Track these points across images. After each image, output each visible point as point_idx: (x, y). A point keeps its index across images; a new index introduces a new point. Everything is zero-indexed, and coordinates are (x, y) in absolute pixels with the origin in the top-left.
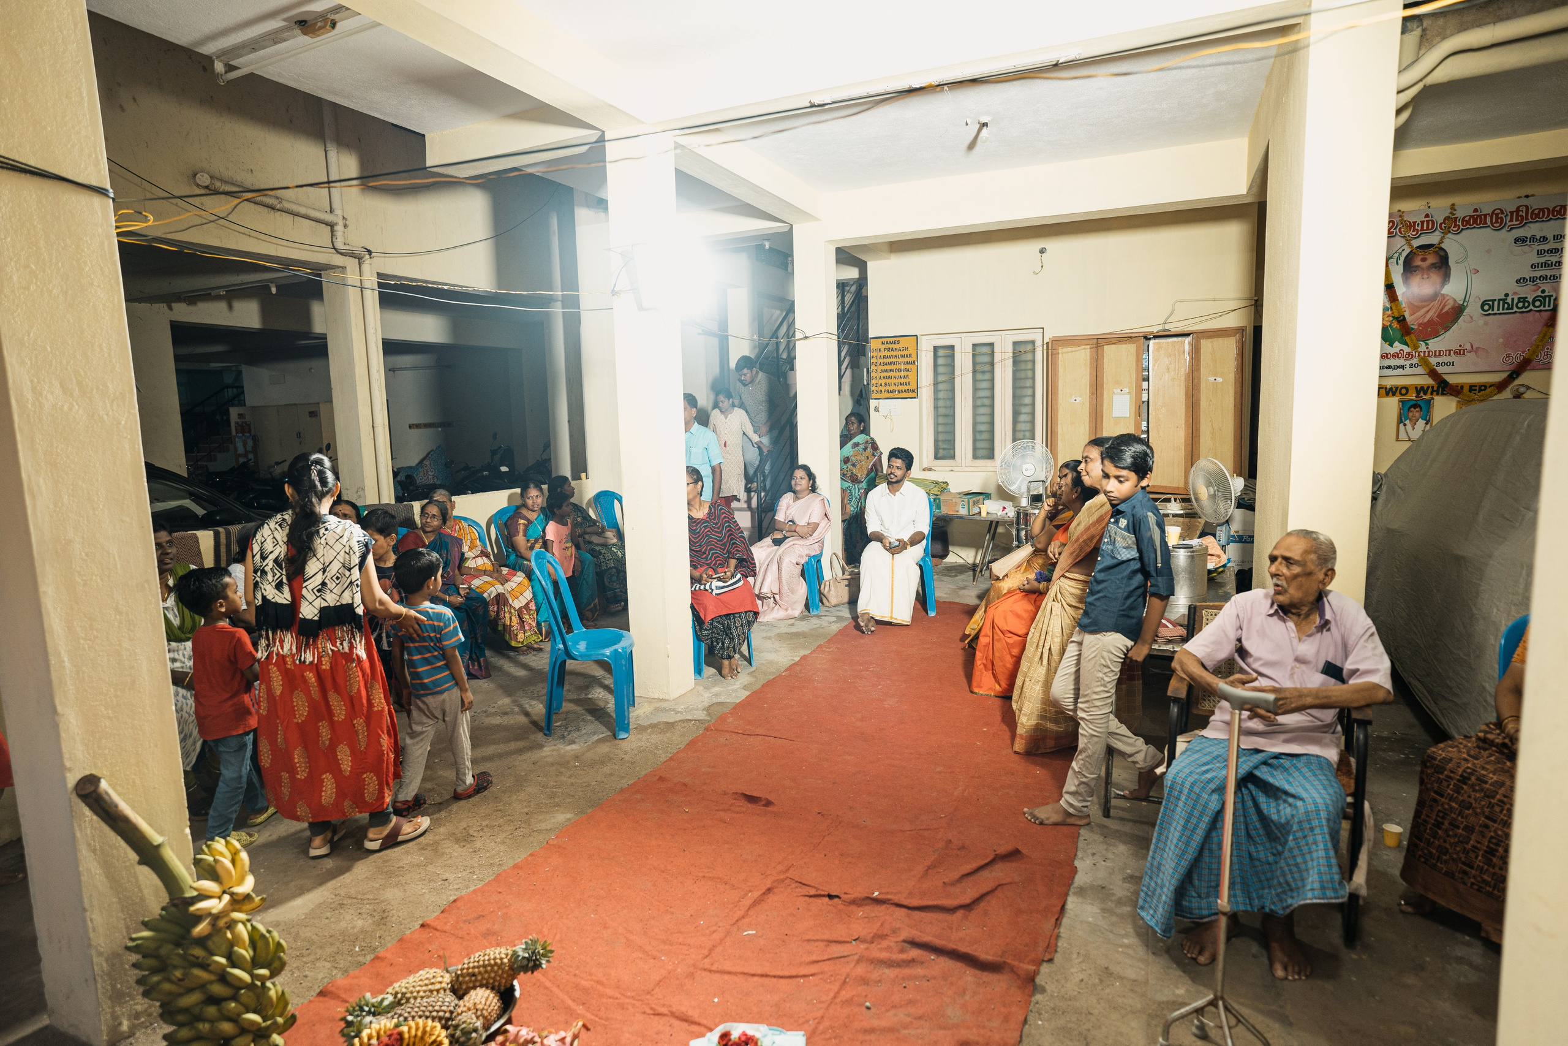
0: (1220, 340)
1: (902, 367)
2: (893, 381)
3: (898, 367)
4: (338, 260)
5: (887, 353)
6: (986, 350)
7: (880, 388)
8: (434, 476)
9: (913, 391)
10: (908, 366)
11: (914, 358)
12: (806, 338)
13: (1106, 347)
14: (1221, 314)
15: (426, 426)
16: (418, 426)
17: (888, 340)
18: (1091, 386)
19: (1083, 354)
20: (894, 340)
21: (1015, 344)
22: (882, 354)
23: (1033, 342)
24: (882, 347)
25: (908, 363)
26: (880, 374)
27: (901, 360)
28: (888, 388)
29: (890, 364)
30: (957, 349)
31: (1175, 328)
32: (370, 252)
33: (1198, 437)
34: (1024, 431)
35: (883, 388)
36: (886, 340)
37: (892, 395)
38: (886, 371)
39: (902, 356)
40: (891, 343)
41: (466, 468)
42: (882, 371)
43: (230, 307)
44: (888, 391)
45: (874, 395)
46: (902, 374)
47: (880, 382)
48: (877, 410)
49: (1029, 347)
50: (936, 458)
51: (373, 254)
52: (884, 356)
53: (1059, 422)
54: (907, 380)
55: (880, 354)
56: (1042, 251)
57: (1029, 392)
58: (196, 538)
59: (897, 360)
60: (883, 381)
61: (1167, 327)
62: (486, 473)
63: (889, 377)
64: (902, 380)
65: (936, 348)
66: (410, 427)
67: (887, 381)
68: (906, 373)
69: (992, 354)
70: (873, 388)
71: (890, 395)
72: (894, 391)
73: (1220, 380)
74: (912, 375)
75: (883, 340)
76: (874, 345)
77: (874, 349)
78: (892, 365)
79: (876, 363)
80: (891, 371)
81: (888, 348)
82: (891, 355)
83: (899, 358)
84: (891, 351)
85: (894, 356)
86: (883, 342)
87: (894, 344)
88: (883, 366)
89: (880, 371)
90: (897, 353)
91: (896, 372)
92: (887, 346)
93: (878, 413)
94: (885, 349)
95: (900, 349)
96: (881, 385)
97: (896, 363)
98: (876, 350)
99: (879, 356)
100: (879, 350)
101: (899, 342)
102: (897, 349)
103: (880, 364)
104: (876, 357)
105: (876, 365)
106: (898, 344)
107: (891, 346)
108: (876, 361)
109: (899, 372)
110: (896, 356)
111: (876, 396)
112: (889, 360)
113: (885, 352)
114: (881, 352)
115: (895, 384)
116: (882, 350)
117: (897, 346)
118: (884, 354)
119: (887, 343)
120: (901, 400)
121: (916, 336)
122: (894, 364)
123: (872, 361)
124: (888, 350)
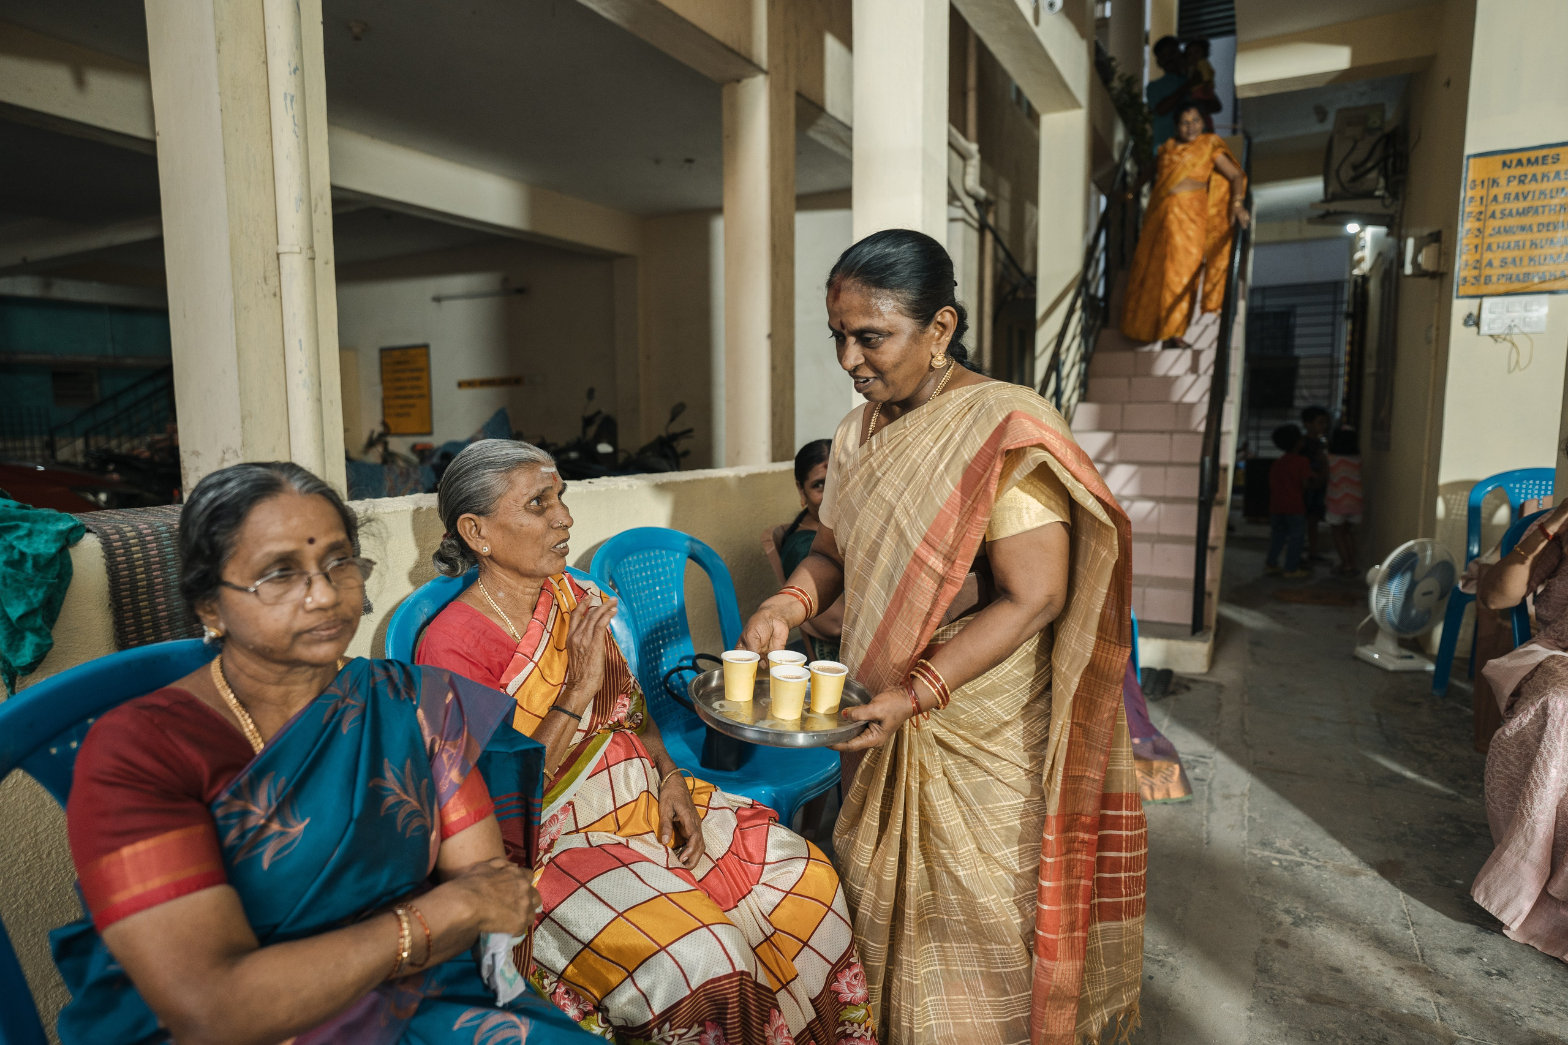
2: (1526, 253)
3: (1547, 218)
5: (1515, 188)
7: (1487, 271)
15: (483, 383)
16: (473, 383)
17: (1524, 156)
22: (1500, 191)
24: (1503, 174)
26: (1488, 240)
28: (1509, 270)
29: (1523, 212)
35: (1495, 271)
36: (1515, 157)
37: (1521, 285)
38: (1509, 230)
40: (1531, 162)
42: (1496, 231)
44: (1508, 278)
45: (1465, 289)
47: (1487, 255)
48: (1473, 320)
52: (1509, 195)
55: (1494, 191)
59: (1547, 202)
60: (1498, 255)
62: (573, 454)
63: (1517, 245)
66: (461, 385)
67: (1511, 254)
70: (1465, 273)
71: (1517, 286)
72: (1527, 277)
75: (1508, 158)
76: (1477, 170)
77: (1478, 182)
78: (1530, 214)
79: (1481, 213)
80: (1523, 228)
81: (1520, 177)
82: (1529, 192)
83: (1552, 197)
84: (1527, 181)
85: (1537, 194)
86: (1511, 161)
87: (1543, 164)
88: (1502, 218)
89: (1488, 231)
90: (1546, 186)
91: (1539, 231)
92: (1518, 171)
93: (1474, 329)
94: (1509, 178)
95: (1558, 174)
96: (1490, 264)
97: (1540, 210)
98: (1483, 182)
99: (1491, 197)
100: (1495, 182)
101: (1556, 159)
102: (1548, 177)
103: (1493, 216)
104: (1482, 198)
105: (1482, 217)
106: (1554, 163)
107: (1530, 170)
108: (1483, 209)
109: (1548, 230)
110: (1542, 193)
111: (1472, 291)
112: (1521, 205)
113: (1508, 185)
114: (1498, 185)
115: (1531, 259)
116: (1503, 181)
117: (1550, 169)
118: (1508, 190)
119: (1520, 163)
120: (1546, 297)
122: (1537, 213)
123: (1468, 209)
124: (1522, 182)
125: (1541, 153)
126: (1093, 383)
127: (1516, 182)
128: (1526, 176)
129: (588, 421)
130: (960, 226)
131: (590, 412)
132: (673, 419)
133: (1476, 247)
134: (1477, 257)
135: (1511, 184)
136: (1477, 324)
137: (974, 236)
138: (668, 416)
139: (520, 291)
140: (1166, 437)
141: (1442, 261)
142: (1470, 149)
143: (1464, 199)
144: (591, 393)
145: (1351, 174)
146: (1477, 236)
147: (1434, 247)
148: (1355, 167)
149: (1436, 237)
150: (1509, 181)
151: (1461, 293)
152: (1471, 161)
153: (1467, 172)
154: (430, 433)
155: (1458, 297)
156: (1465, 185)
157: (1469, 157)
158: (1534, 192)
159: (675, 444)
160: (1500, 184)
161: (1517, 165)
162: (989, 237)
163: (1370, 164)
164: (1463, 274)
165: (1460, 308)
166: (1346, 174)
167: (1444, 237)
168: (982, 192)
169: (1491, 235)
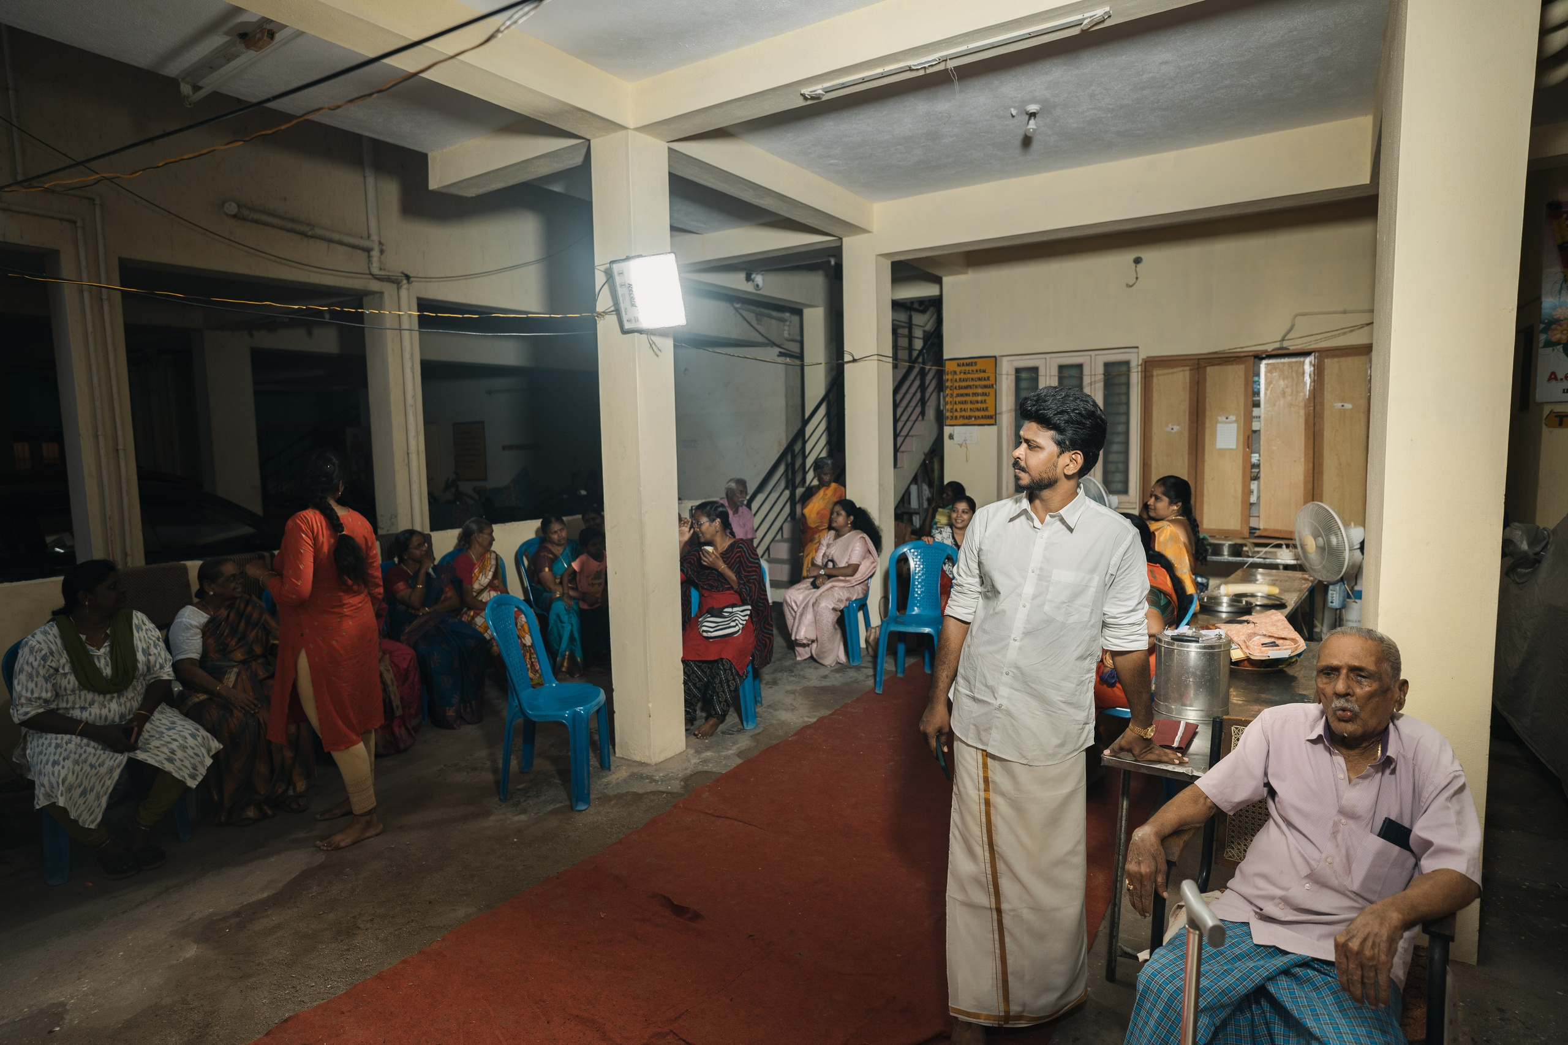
0: (1349, 359)
1: (980, 391)
2: (969, 406)
3: (975, 391)
4: (375, 286)
5: (963, 376)
6: (1074, 372)
7: (956, 414)
9: (991, 417)
10: (986, 390)
11: (992, 382)
12: (854, 361)
13: (1209, 369)
14: (1353, 329)
17: (965, 361)
18: (1191, 413)
19: (1181, 377)
20: (971, 361)
21: (1107, 365)
22: (957, 377)
23: (1127, 363)
24: (958, 369)
25: (986, 387)
26: (955, 399)
27: (978, 383)
28: (964, 413)
29: (966, 387)
30: (1042, 372)
31: (1293, 345)
32: (408, 277)
33: (1321, 473)
34: (1117, 462)
35: (958, 414)
36: (962, 361)
37: (967, 421)
38: (962, 395)
39: (980, 379)
40: (968, 365)
42: (958, 395)
43: (310, 334)
44: (963, 417)
45: (948, 422)
46: (980, 398)
47: (955, 407)
48: (951, 437)
49: (1124, 368)
51: (412, 279)
52: (960, 379)
53: (1153, 454)
54: (984, 406)
55: (955, 377)
56: (1138, 261)
57: (1123, 419)
58: (185, 568)
59: (974, 383)
60: (958, 407)
61: (1285, 344)
63: (965, 402)
64: (979, 406)
65: (1018, 371)
67: (963, 406)
68: (983, 398)
69: (1081, 378)
70: (948, 414)
71: (966, 421)
72: (970, 417)
73: (1348, 406)
74: (990, 400)
75: (959, 361)
76: (949, 367)
77: (950, 372)
78: (968, 388)
79: (952, 386)
80: (967, 394)
81: (964, 371)
82: (968, 378)
83: (976, 381)
84: (967, 373)
85: (970, 379)
86: (961, 364)
87: (971, 366)
88: (959, 389)
89: (955, 395)
90: (974, 376)
91: (972, 396)
92: (963, 368)
93: (953, 441)
94: (960, 371)
95: (977, 370)
96: (956, 410)
97: (972, 386)
98: (952, 372)
99: (955, 379)
100: (955, 373)
101: (976, 364)
102: (975, 372)
103: (956, 388)
104: (951, 379)
105: (952, 388)
106: (975, 366)
107: (967, 368)
108: (953, 384)
109: (976, 396)
110: (972, 379)
111: (951, 423)
112: (966, 384)
115: (971, 409)
116: (958, 373)
117: (974, 368)
118: (960, 376)
119: (963, 365)
120: (977, 427)
121: (995, 357)
122: (971, 388)
123: (947, 384)
124: (965, 373)
125: (970, 361)
127: (963, 373)
128: (967, 371)
133: (951, 402)
134: (952, 407)
135: (961, 374)
136: (953, 439)
142: (945, 357)
143: (947, 379)
146: (951, 397)
151: (947, 424)
152: (947, 362)
153: (946, 367)
154: (485, 480)
155: (946, 426)
156: (946, 373)
157: (946, 360)
165: (948, 431)
169: (955, 397)
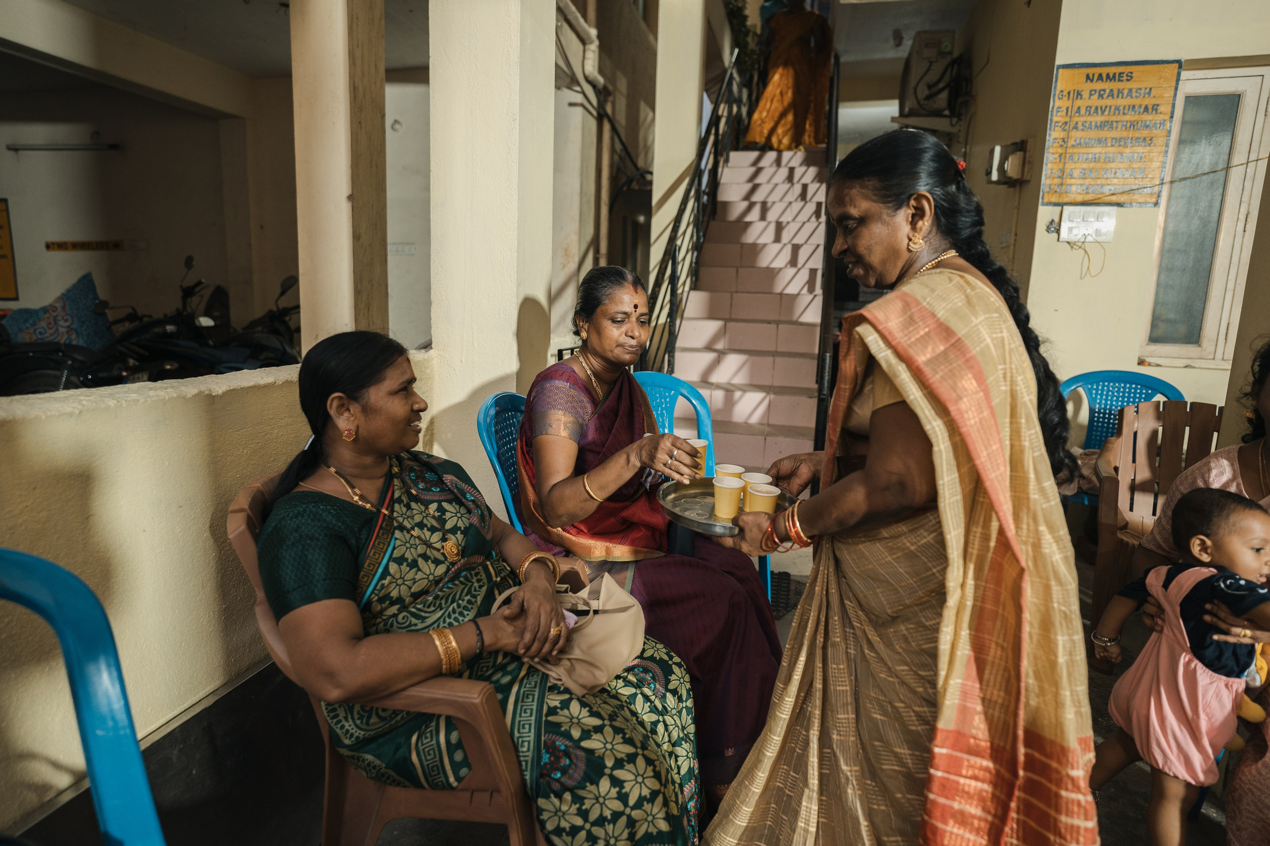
1: (1132, 134)
3: (1121, 133)
5: (1095, 101)
7: (1068, 181)
8: (70, 329)
9: (1150, 189)
10: (1144, 134)
15: (76, 246)
16: (61, 246)
17: (1104, 71)
24: (1088, 87)
25: (1146, 126)
26: (1070, 151)
27: (1129, 117)
28: (1087, 180)
29: (1101, 126)
35: (1075, 181)
36: (1097, 71)
37: (1096, 196)
38: (1088, 142)
39: (1135, 110)
40: (1110, 77)
41: (132, 317)
42: (1079, 143)
44: (1085, 188)
45: (1050, 197)
46: (1129, 149)
48: (1055, 227)
50: (1154, 339)
52: (1090, 108)
54: (1139, 164)
55: (1078, 103)
59: (1121, 117)
60: (1078, 166)
62: (170, 328)
63: (1095, 157)
66: (49, 246)
67: (1089, 165)
70: (1050, 179)
71: (1092, 197)
72: (1101, 189)
75: (1091, 71)
76: (1066, 81)
77: (1065, 93)
78: (1106, 128)
79: (1066, 123)
80: (1100, 141)
81: (1100, 91)
82: (1106, 107)
83: (1124, 114)
84: (1105, 96)
85: (1113, 108)
86: (1093, 75)
87: (1119, 80)
88: (1083, 130)
89: (1071, 142)
90: (1120, 102)
91: (1112, 146)
92: (1099, 86)
93: (1055, 235)
94: (1091, 91)
95: (1130, 90)
96: (1071, 173)
97: (1115, 124)
98: (1069, 93)
99: (1075, 109)
100: (1079, 94)
101: (1130, 77)
102: (1123, 94)
103: (1076, 128)
104: (1067, 109)
105: (1067, 127)
106: (1128, 80)
107: (1107, 86)
108: (1067, 119)
109: (1119, 146)
110: (1117, 108)
111: (1054, 199)
112: (1099, 119)
113: (1090, 98)
114: (1081, 99)
116: (1086, 94)
117: (1125, 86)
118: (1090, 103)
119: (1100, 77)
120: (1115, 208)
121: (1179, 62)
122: (1112, 127)
123: (1055, 119)
124: (1101, 96)
125: (1119, 70)
126: (704, 272)
127: (1096, 96)
128: (1104, 90)
129: (188, 293)
130: (579, 110)
131: (190, 282)
132: (283, 293)
133: (1060, 156)
134: (1061, 166)
135: (1092, 97)
136: (1058, 231)
137: (593, 124)
138: (278, 290)
139: (114, 147)
140: (774, 326)
141: (1026, 169)
142: (1059, 61)
143: (1053, 108)
144: (189, 262)
145: (926, 92)
146: (1061, 146)
147: (1019, 154)
148: (930, 87)
149: (1020, 147)
150: (1091, 95)
151: (1046, 200)
152: (1060, 71)
153: (1056, 82)
154: (16, 299)
155: (1043, 204)
156: (1054, 95)
157: (1060, 67)
158: (1110, 107)
159: (287, 318)
160: (1083, 97)
161: (1098, 79)
162: (607, 127)
163: (941, 85)
164: (1048, 182)
165: (1045, 214)
166: (923, 92)
167: (1029, 146)
168: (601, 80)
169: (1073, 146)
